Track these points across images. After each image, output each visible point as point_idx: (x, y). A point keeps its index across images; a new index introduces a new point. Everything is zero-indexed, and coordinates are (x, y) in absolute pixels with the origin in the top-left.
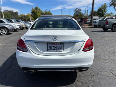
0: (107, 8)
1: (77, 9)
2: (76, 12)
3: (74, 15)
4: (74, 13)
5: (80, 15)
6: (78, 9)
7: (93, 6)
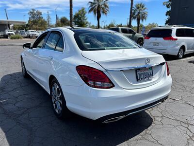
0: (86, 14)
1: (33, 10)
2: (33, 17)
3: (29, 21)
4: (30, 18)
5: (40, 21)
6: (35, 12)
7: (71, 10)
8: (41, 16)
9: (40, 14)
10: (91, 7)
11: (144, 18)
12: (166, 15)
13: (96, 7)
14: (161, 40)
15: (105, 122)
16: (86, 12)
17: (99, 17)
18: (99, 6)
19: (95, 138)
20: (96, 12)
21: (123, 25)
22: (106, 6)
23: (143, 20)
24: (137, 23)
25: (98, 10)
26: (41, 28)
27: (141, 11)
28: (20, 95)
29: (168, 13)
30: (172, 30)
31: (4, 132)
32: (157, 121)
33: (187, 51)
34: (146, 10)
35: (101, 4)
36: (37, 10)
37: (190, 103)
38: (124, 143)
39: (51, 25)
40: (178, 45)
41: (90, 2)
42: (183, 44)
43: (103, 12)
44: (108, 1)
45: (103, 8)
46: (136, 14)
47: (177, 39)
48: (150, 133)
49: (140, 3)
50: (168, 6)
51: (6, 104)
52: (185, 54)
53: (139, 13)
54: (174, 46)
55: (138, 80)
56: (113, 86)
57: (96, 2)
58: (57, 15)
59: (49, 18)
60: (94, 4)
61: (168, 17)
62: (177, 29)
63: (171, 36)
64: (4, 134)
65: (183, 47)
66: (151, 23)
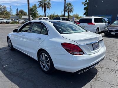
0: (37, 9)
7: (28, 6)
8: (6, 9)
9: (5, 8)
10: (40, 4)
11: (71, 11)
12: (84, 10)
13: (43, 5)
14: (86, 24)
15: (80, 73)
16: (37, 7)
17: (45, 11)
18: (45, 4)
19: (72, 83)
20: (43, 7)
21: (59, 15)
22: (49, 4)
23: (71, 12)
24: (68, 14)
25: (45, 6)
26: (6, 17)
27: (69, 7)
28: (15, 62)
29: (85, 9)
30: (92, 19)
31: (17, 85)
32: (99, 70)
33: (100, 30)
34: (72, 7)
35: (46, 2)
36: (3, 5)
37: (111, 59)
38: (88, 84)
39: (13, 15)
40: (95, 27)
41: (39, 1)
42: (98, 26)
43: (48, 7)
44: (50, 1)
45: (47, 5)
46: (67, 9)
47: (95, 24)
48: (99, 77)
49: (69, 3)
50: (85, 5)
51: (8, 68)
52: (99, 32)
53: (69, 8)
54: (94, 28)
55: (93, 49)
56: (84, 53)
57: (43, 1)
58: (17, 9)
59: (11, 10)
60: (42, 2)
61: (85, 11)
62: (95, 19)
63: (92, 22)
64: (17, 86)
65: (98, 28)
66: (75, 14)
